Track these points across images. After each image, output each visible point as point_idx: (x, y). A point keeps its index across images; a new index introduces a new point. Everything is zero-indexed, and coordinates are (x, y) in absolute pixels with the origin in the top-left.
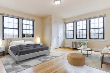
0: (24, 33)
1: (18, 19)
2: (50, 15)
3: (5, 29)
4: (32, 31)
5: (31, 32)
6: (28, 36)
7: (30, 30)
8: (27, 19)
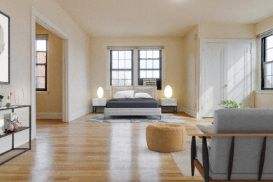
0: (141, 77)
1: (132, 50)
2: (195, 27)
3: (113, 72)
4: (158, 72)
5: (156, 75)
6: (149, 82)
7: (153, 69)
8: (146, 49)
